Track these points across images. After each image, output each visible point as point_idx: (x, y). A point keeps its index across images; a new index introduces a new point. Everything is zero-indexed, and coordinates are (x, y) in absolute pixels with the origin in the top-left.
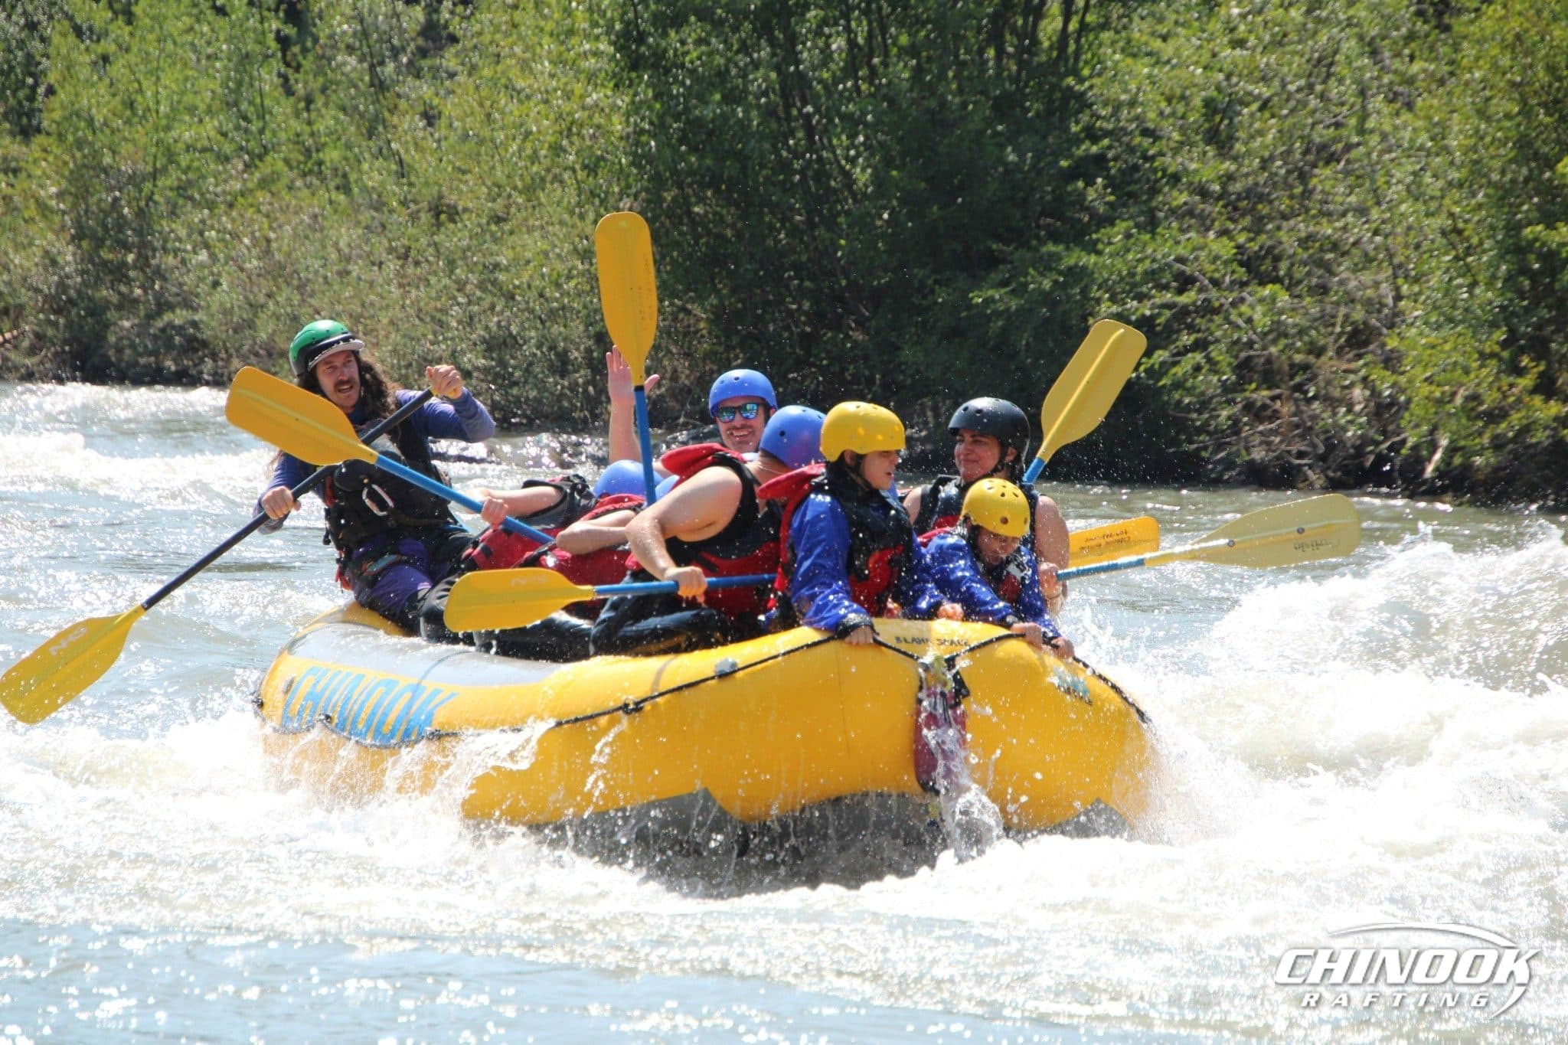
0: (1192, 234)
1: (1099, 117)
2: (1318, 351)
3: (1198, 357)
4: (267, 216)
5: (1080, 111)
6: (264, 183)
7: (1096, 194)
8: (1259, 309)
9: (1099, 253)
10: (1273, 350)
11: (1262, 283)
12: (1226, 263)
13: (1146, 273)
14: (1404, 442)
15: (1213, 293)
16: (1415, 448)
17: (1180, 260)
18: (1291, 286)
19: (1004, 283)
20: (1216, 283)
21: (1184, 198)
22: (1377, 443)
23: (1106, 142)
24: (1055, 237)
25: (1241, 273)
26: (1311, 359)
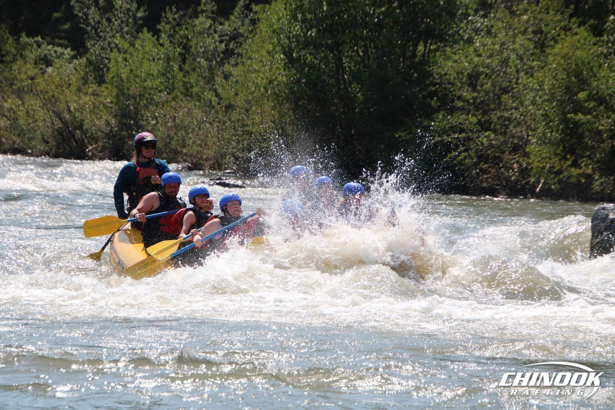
0: (464, 116)
1: (435, 79)
2: (503, 152)
3: (465, 154)
4: (175, 109)
5: (429, 77)
6: (174, 99)
7: (434, 102)
8: (485, 139)
9: (435, 121)
10: (489, 152)
11: (486, 131)
12: (475, 124)
13: (449, 127)
14: (530, 181)
15: (470, 134)
16: (534, 182)
17: (460, 123)
18: (495, 132)
19: (405, 131)
20: (472, 131)
21: (461, 104)
22: (522, 181)
23: (437, 86)
24: (420, 116)
25: (479, 128)
26: (501, 155)
